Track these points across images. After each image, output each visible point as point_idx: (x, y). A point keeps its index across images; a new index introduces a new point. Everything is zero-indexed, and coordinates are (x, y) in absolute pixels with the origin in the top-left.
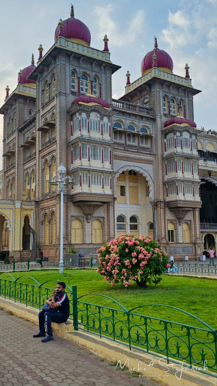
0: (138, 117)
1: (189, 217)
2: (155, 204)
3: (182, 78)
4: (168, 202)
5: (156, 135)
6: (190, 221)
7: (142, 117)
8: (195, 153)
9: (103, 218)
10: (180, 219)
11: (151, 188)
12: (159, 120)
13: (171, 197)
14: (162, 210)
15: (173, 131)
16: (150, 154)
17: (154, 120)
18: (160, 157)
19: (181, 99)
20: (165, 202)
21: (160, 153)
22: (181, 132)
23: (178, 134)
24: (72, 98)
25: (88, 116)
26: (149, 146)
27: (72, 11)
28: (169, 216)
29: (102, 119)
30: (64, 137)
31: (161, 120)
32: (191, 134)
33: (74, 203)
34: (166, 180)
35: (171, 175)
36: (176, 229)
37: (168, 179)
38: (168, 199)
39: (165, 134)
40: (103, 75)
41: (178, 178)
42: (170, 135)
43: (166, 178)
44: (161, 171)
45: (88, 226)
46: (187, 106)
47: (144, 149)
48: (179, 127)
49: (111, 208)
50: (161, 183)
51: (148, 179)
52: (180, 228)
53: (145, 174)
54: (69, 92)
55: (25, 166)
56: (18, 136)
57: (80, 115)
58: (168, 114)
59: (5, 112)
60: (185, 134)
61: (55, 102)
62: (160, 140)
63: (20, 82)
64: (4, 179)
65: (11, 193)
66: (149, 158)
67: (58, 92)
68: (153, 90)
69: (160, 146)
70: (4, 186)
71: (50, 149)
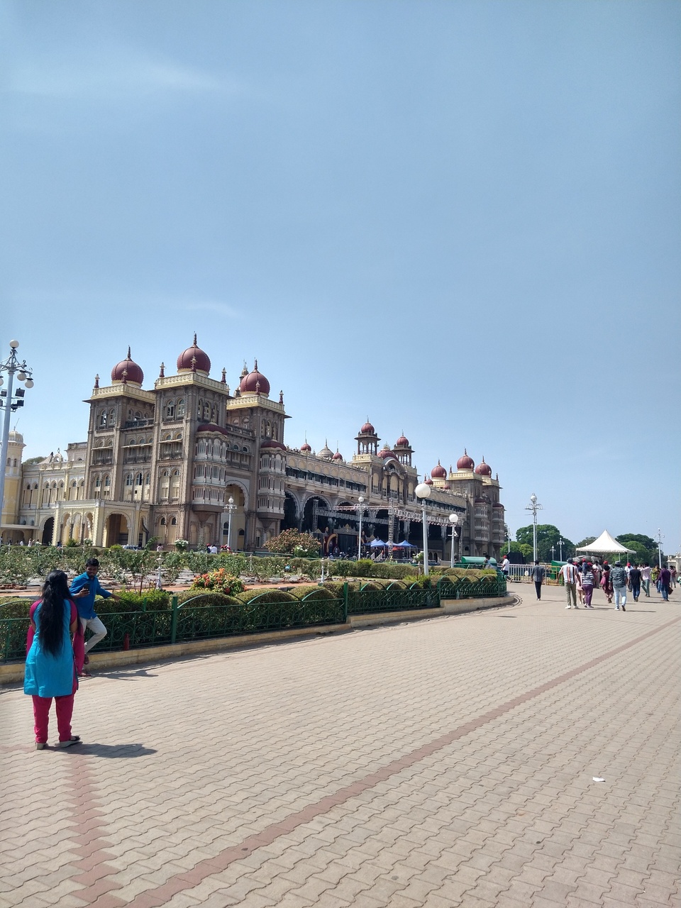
1: (273, 526)
2: (249, 514)
3: (276, 403)
4: (259, 513)
5: (255, 455)
6: (273, 529)
7: (245, 439)
9: (212, 524)
10: (265, 528)
11: (247, 499)
12: (257, 441)
13: (263, 509)
14: (253, 520)
15: (270, 453)
16: (248, 471)
17: (254, 441)
18: (255, 474)
19: (276, 423)
20: (256, 512)
21: (256, 470)
22: (275, 455)
23: (273, 456)
24: (198, 424)
25: (213, 442)
26: (247, 463)
27: (196, 339)
28: (259, 525)
29: (221, 444)
30: (191, 456)
31: (259, 441)
32: (282, 457)
33: (194, 511)
34: (259, 494)
35: (263, 490)
36: (262, 536)
37: (261, 493)
38: (259, 510)
39: (261, 455)
40: (221, 404)
41: (269, 493)
42: (266, 456)
43: (259, 491)
44: (255, 486)
45: (201, 530)
46: (279, 429)
47: (244, 466)
48: (274, 451)
49: (219, 516)
50: (255, 497)
51: (245, 492)
52: (265, 535)
53: (243, 488)
54: (196, 419)
55: (126, 467)
56: (120, 436)
57: (207, 441)
58: (265, 437)
59: (94, 403)
60: (278, 457)
61: (183, 425)
62: (257, 459)
63: (125, 382)
64: (89, 473)
65: (98, 489)
66: (247, 474)
67: (189, 419)
68: (254, 415)
69: (257, 464)
70: (88, 480)
71: (173, 463)
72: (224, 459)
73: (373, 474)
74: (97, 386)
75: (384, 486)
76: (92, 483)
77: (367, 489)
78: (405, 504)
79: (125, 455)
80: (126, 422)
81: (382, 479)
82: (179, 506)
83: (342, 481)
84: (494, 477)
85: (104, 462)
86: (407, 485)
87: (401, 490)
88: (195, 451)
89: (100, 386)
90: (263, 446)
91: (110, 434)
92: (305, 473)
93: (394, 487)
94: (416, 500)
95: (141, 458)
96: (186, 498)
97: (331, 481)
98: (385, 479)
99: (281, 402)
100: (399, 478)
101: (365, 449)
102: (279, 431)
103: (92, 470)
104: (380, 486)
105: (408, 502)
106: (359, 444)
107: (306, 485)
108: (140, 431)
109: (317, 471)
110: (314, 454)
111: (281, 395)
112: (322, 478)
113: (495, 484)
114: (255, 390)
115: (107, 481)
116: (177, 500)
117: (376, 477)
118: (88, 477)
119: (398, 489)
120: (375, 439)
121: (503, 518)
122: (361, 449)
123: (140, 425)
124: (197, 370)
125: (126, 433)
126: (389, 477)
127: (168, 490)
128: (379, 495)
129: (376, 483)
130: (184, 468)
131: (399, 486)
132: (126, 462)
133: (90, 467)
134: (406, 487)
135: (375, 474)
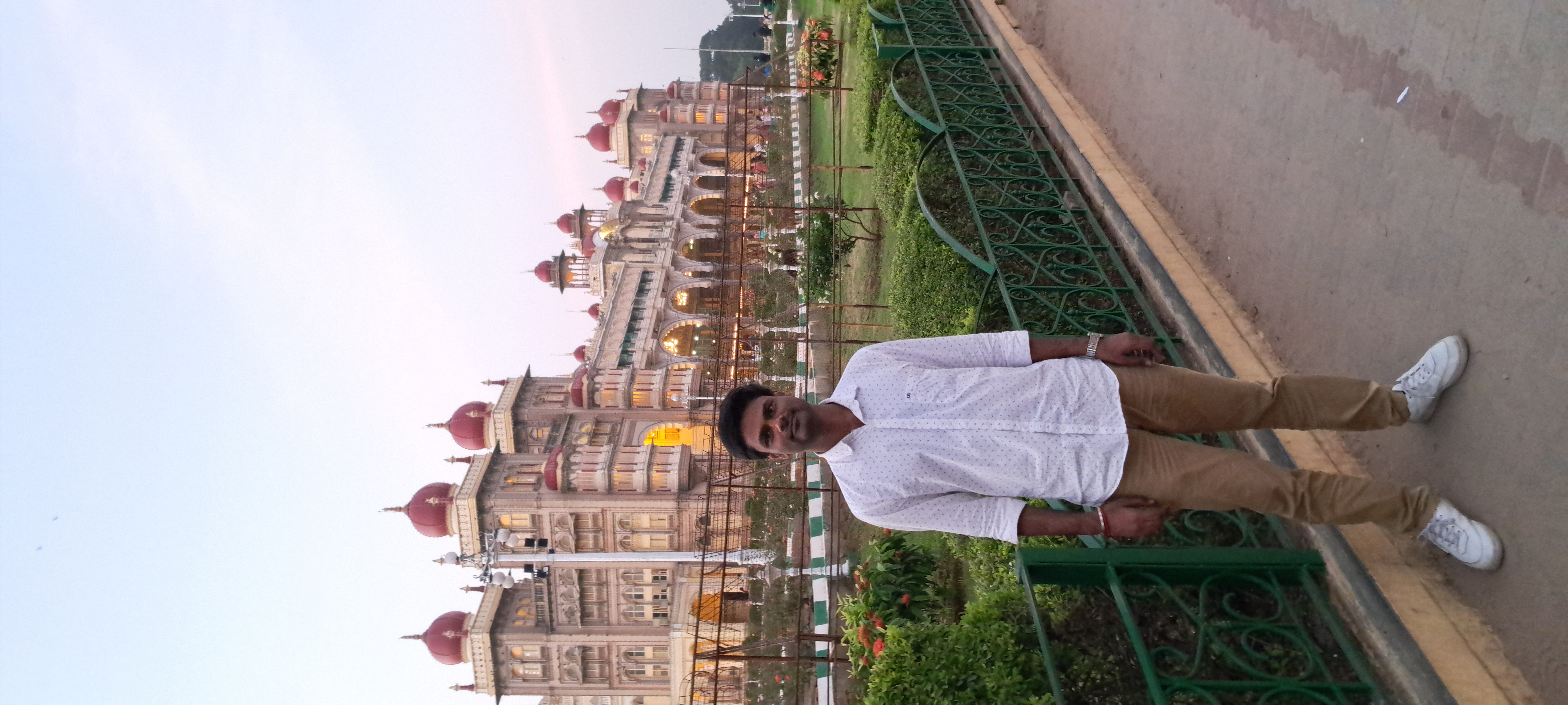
0: (569, 432)
2: (693, 422)
3: (504, 391)
4: (691, 406)
5: (594, 415)
7: (568, 428)
8: (625, 371)
12: (572, 412)
14: (702, 412)
15: (592, 392)
16: (622, 423)
17: (572, 417)
18: (627, 412)
19: (540, 389)
21: (620, 412)
22: (595, 383)
23: (597, 386)
24: (544, 489)
25: (576, 464)
26: (609, 426)
30: (599, 497)
31: (572, 409)
32: (598, 374)
33: (689, 489)
34: (659, 408)
37: (659, 405)
39: (593, 404)
40: (508, 461)
41: (661, 388)
42: (597, 397)
43: (656, 407)
46: (550, 384)
48: (589, 385)
50: (665, 413)
54: (536, 493)
55: (614, 618)
56: (560, 633)
57: (574, 472)
58: (564, 403)
59: (500, 689)
60: (598, 379)
61: (544, 513)
62: (602, 412)
63: (466, 633)
64: (623, 689)
65: (649, 670)
66: (627, 425)
67: (535, 504)
68: (526, 418)
69: (610, 412)
70: (634, 689)
71: (609, 527)
72: (605, 448)
73: (622, 261)
74: (471, 687)
75: (644, 246)
76: (639, 681)
77: (650, 270)
78: (672, 218)
79: (592, 623)
80: (538, 624)
81: (632, 248)
82: (680, 510)
83: (636, 302)
84: (623, 96)
85: (605, 661)
86: (641, 215)
87: (650, 224)
88: (591, 492)
89: (470, 681)
90: (579, 403)
91: (554, 654)
92: (624, 352)
93: (645, 234)
94: (665, 204)
95: (599, 592)
96: (668, 500)
97: (635, 317)
98: (634, 245)
99: (502, 383)
100: (629, 227)
101: (580, 277)
102: (552, 385)
103: (616, 683)
104: (642, 251)
105: (669, 213)
106: (573, 286)
107: (644, 350)
108: (553, 596)
109: (620, 336)
110: (590, 341)
111: (490, 383)
112: (632, 330)
113: (634, 95)
114: (483, 419)
115: (638, 654)
116: (671, 518)
117: (629, 257)
118: (628, 689)
119: (647, 227)
120: (562, 259)
121: (693, 83)
122: (581, 283)
123: (541, 599)
124: (451, 495)
125: (555, 623)
126: (626, 240)
127: (655, 536)
128: (660, 254)
129: (639, 257)
130: (618, 508)
131: (642, 227)
132: (604, 620)
133: (611, 687)
134: (643, 217)
135: (624, 259)
